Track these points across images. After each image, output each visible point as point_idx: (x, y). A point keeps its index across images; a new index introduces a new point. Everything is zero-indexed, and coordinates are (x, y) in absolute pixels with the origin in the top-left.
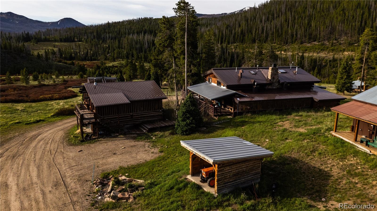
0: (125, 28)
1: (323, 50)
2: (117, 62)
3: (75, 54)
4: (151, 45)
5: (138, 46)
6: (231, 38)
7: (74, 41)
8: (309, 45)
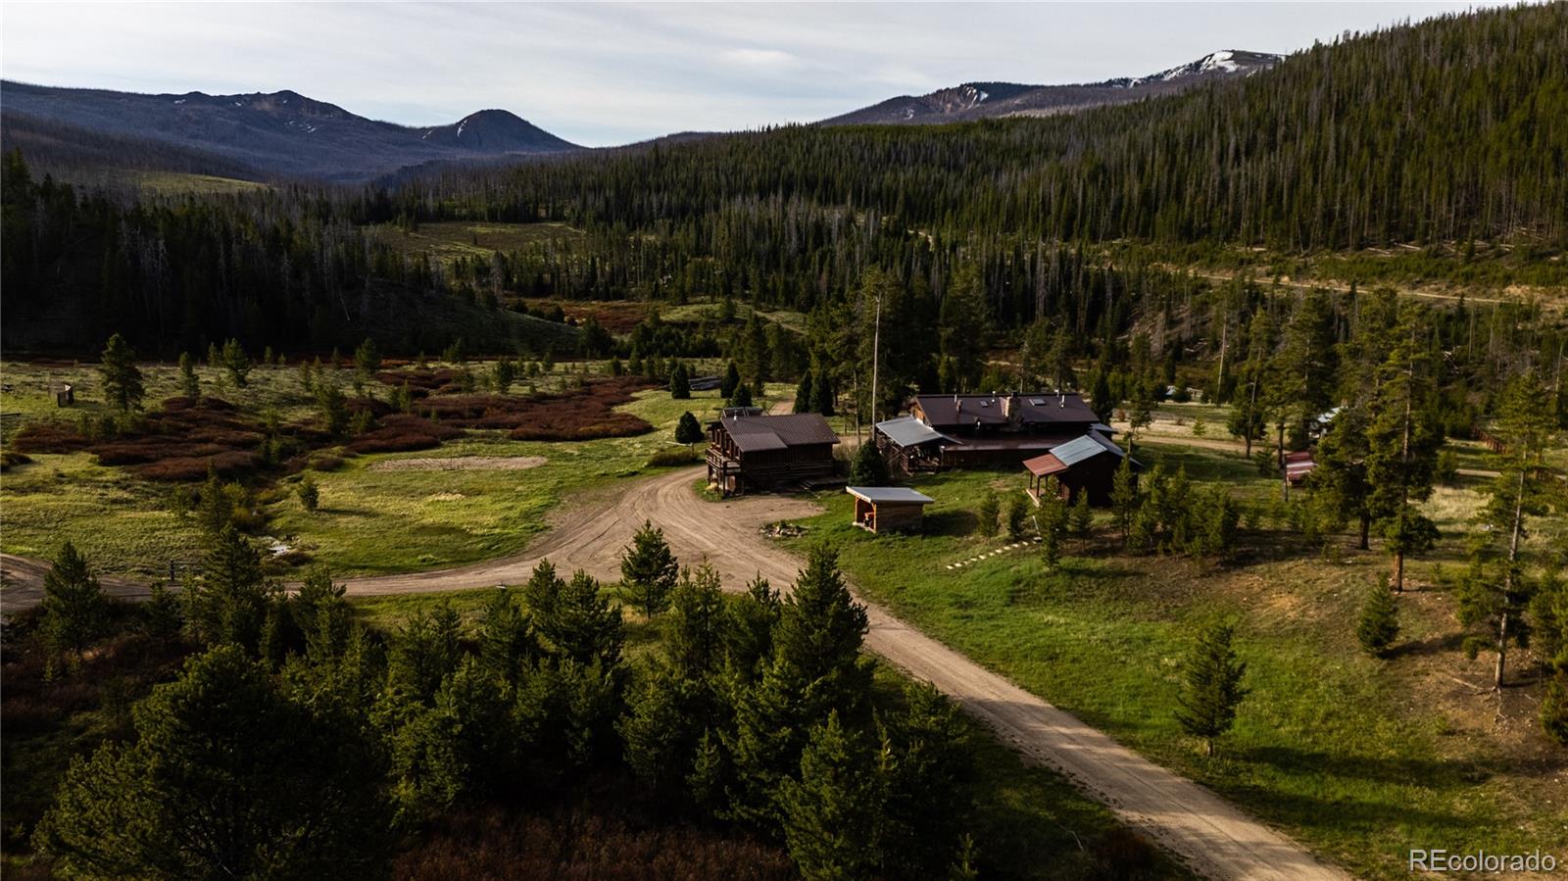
0: (717, 170)
1: (1431, 275)
2: (695, 307)
3: (553, 275)
4: (811, 241)
5: (765, 246)
6: (1105, 219)
7: (535, 219)
8: (1386, 254)
